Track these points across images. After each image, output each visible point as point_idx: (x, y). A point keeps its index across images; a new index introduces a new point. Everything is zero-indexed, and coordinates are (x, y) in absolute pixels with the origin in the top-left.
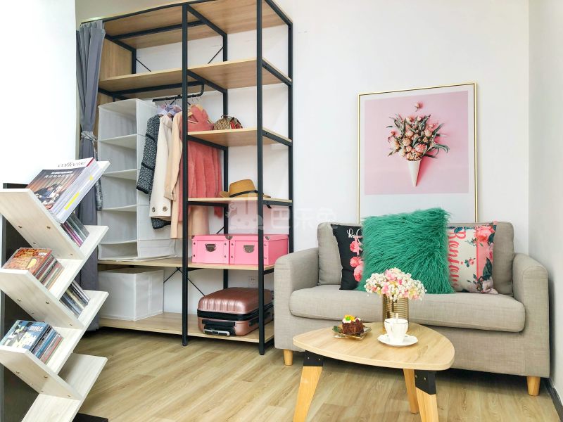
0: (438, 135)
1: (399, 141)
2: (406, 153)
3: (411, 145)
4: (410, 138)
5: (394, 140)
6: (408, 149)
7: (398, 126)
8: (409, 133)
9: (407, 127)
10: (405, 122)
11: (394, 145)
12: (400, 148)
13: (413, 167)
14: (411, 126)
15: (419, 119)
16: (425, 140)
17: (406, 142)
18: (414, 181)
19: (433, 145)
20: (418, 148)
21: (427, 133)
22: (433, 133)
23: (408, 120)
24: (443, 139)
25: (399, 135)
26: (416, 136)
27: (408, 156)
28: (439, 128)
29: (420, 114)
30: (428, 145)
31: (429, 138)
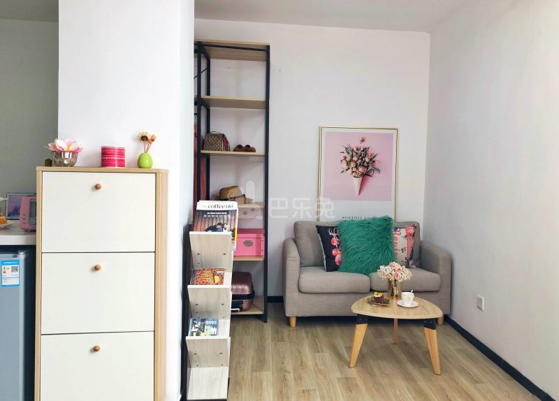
0: (374, 161)
1: (348, 163)
2: (353, 172)
3: (356, 167)
4: (356, 162)
5: (345, 162)
6: (354, 170)
7: (348, 153)
8: (355, 159)
9: (354, 154)
10: (353, 150)
11: (344, 166)
12: (349, 168)
13: (357, 182)
14: (357, 153)
15: (362, 149)
16: (366, 164)
17: (353, 165)
18: (358, 193)
19: (370, 168)
20: (361, 169)
21: (367, 160)
22: (371, 160)
23: (355, 149)
24: (377, 165)
25: (348, 159)
26: (360, 161)
27: (354, 174)
28: (375, 156)
29: (362, 146)
30: (367, 167)
31: (368, 163)
